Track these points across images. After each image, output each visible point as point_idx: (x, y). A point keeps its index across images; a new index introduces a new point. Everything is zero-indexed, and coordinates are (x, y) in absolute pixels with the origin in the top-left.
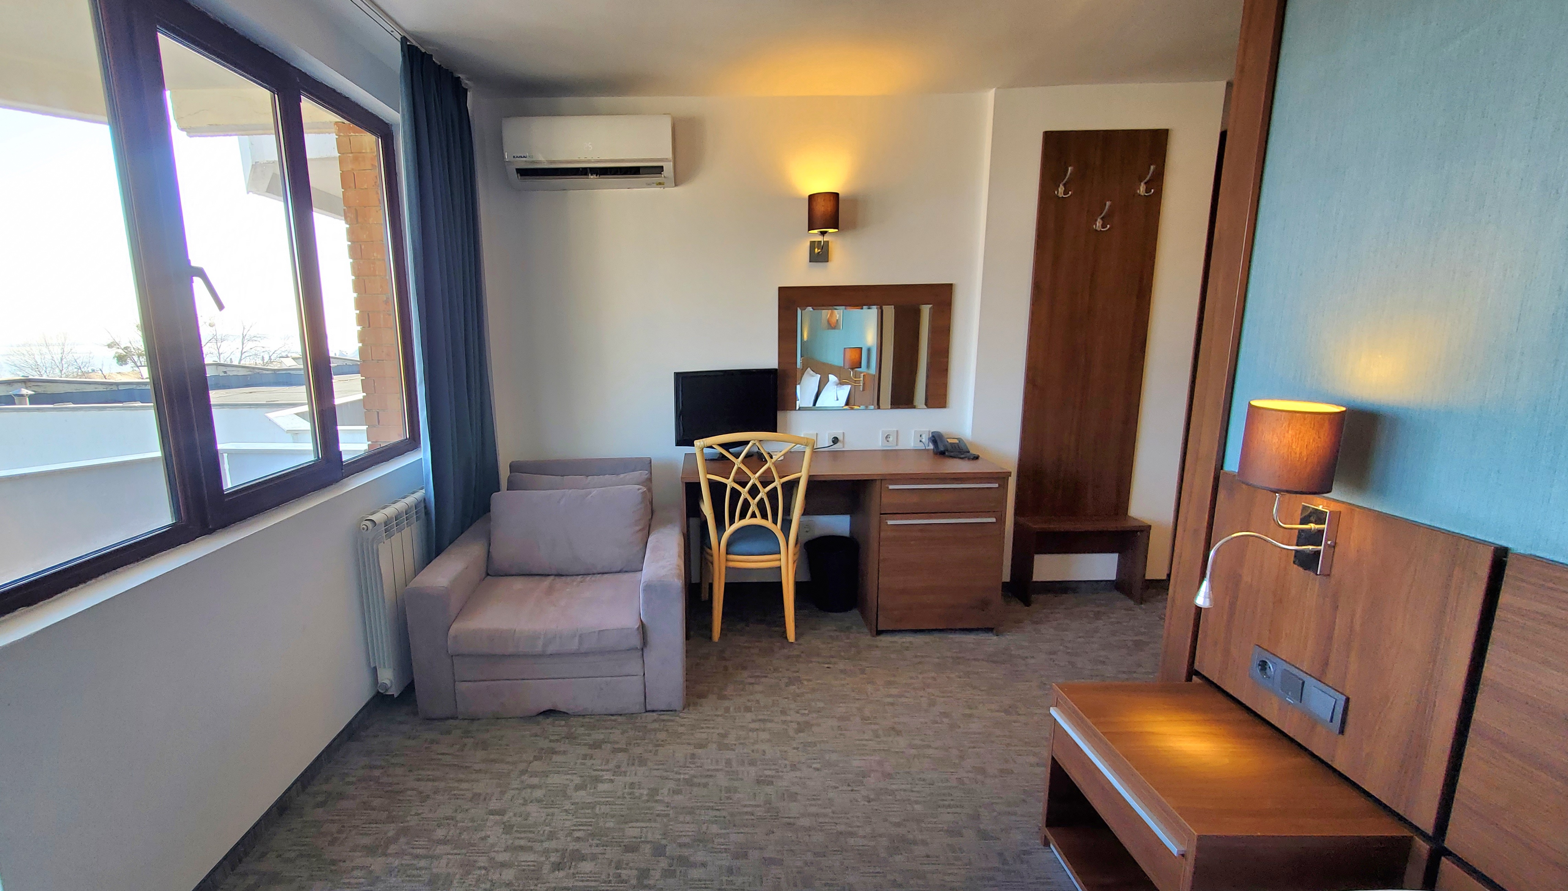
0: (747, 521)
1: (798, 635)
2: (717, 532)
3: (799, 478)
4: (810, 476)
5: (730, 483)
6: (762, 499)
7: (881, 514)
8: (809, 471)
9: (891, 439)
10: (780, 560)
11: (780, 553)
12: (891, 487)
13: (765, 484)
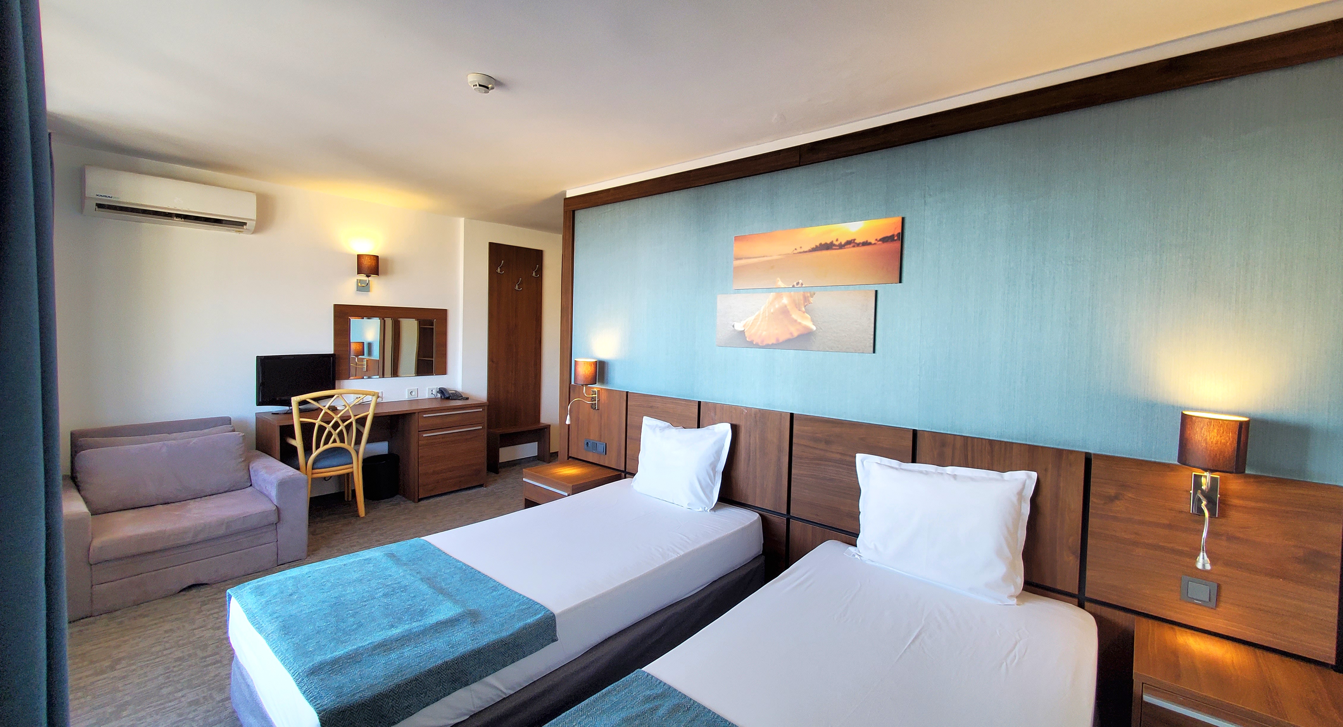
0: (330, 445)
1: (366, 513)
2: (305, 455)
3: (367, 416)
4: (375, 414)
5: (318, 422)
6: (341, 431)
7: (419, 431)
8: (375, 410)
9: (413, 394)
10: (353, 467)
11: (353, 463)
12: (424, 416)
13: (344, 421)
